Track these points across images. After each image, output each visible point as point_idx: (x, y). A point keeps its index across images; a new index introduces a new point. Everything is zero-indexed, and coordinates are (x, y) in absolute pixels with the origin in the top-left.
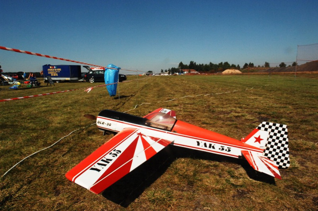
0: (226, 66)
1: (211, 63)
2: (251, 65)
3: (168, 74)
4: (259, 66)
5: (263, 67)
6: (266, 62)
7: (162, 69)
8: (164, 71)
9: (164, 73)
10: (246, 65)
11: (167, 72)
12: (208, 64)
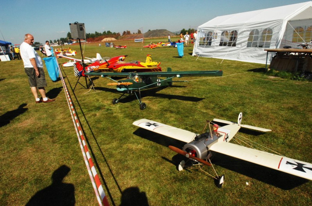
0: (108, 34)
1: (96, 32)
2: (128, 33)
3: (58, 45)
4: (134, 33)
5: (136, 34)
6: (138, 30)
7: (51, 40)
8: (53, 42)
9: (54, 44)
10: (124, 32)
11: (56, 42)
12: (94, 33)
